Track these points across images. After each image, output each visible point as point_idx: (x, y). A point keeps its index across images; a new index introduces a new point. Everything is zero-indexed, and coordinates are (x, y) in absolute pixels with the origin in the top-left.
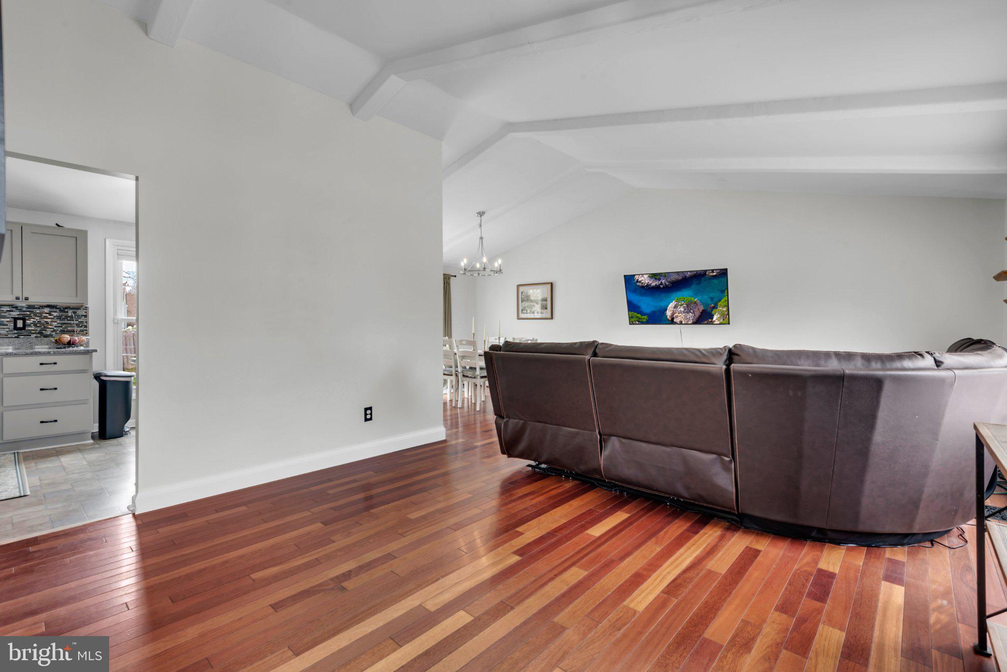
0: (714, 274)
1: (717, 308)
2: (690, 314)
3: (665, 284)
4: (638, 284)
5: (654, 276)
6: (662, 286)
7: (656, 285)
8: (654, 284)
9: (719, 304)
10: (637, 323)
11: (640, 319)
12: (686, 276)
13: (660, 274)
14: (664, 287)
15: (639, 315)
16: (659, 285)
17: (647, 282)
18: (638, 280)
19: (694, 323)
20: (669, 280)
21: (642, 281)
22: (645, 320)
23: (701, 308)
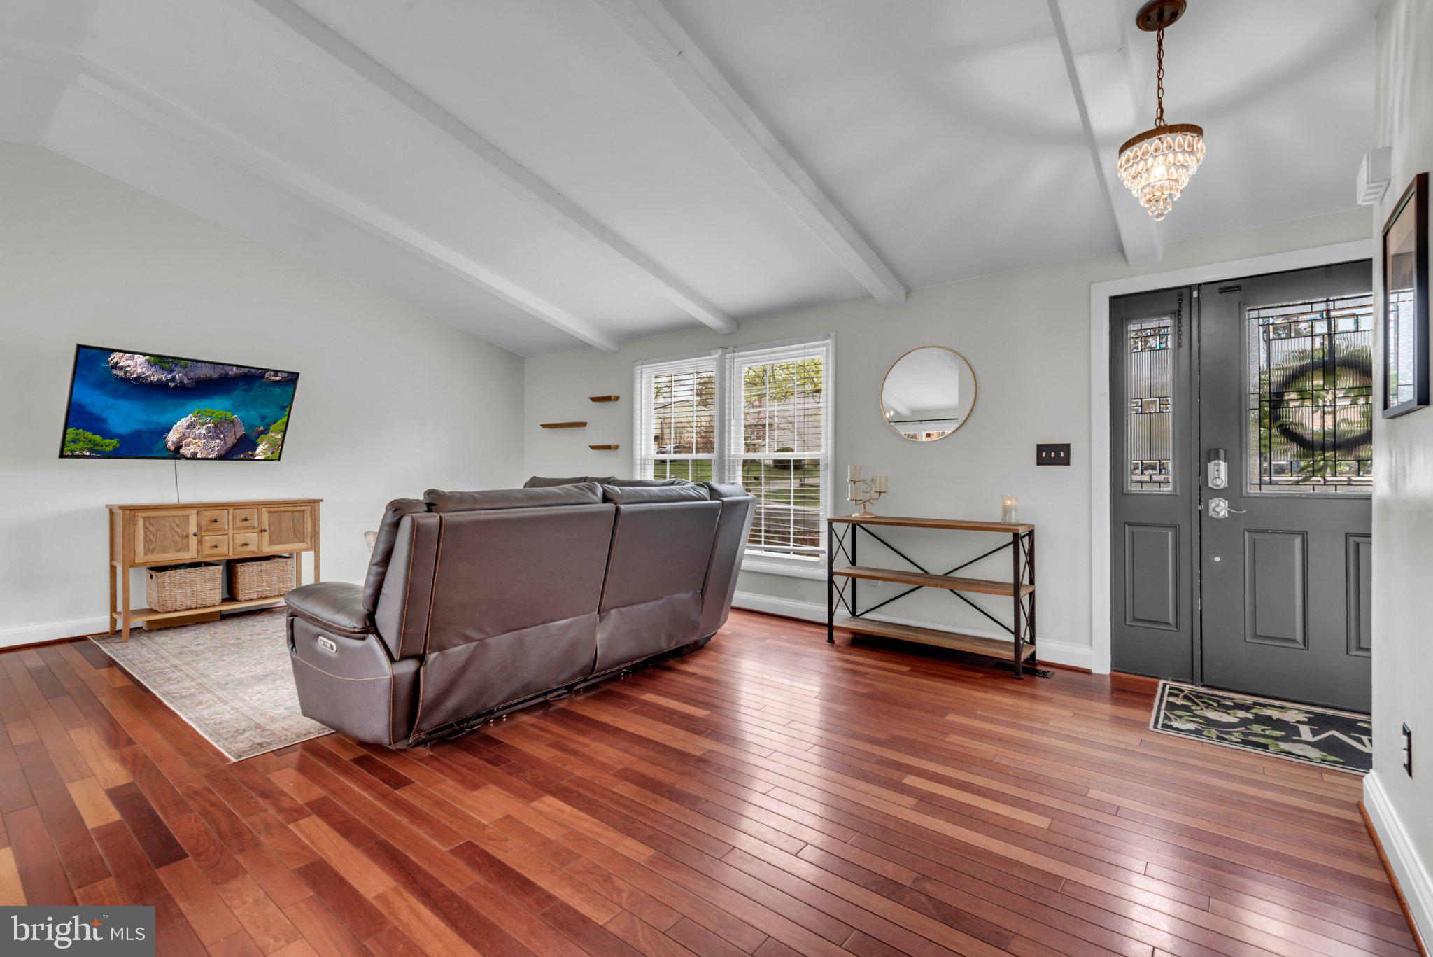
0: (278, 378)
1: (267, 433)
2: (218, 441)
3: (182, 382)
4: (114, 372)
5: (160, 361)
6: (171, 384)
7: (159, 380)
8: (155, 378)
9: (272, 427)
10: (88, 454)
11: (97, 445)
12: (228, 374)
13: (176, 360)
14: (176, 388)
15: (97, 438)
16: (168, 381)
17: (139, 371)
18: (117, 363)
19: (219, 458)
20: (192, 375)
21: (128, 369)
22: (110, 449)
23: (240, 431)
